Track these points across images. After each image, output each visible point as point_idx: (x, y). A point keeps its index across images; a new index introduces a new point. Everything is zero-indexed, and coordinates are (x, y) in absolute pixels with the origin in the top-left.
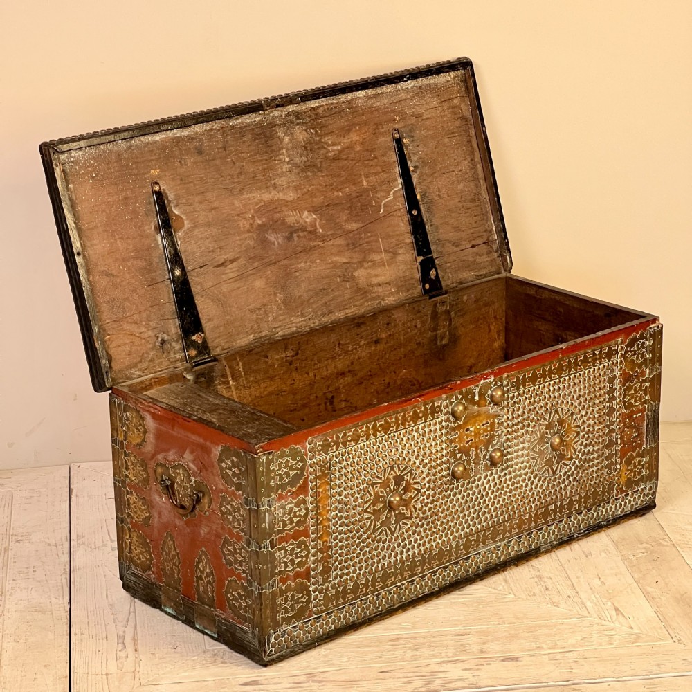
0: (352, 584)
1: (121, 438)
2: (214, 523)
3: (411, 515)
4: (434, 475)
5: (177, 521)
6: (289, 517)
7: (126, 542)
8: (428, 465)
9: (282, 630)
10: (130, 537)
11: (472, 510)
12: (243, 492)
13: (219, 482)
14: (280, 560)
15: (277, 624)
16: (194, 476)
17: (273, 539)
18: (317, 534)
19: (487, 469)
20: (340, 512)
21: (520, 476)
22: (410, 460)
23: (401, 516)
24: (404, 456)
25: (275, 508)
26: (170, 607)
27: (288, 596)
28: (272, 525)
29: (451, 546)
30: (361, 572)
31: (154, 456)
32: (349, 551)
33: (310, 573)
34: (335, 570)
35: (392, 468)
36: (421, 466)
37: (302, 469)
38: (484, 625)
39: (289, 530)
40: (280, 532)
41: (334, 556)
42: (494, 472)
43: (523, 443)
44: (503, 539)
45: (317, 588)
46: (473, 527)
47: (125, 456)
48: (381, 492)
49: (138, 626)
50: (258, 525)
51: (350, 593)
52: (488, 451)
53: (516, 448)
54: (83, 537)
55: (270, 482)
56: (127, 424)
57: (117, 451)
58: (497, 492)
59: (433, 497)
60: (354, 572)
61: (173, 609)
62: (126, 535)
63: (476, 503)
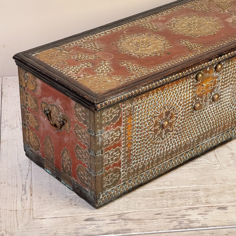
0: (142, 166)
1: (24, 85)
2: (71, 137)
3: (173, 130)
4: (185, 109)
5: (52, 132)
6: (111, 137)
7: (27, 135)
8: (182, 105)
9: (106, 192)
10: (29, 133)
11: (202, 124)
12: (87, 126)
13: (74, 118)
14: (106, 159)
15: (103, 190)
16: (62, 112)
17: (103, 150)
18: (125, 144)
19: (211, 103)
20: (137, 132)
21: (226, 105)
22: (174, 103)
23: (168, 131)
24: (171, 101)
25: (104, 134)
26: (49, 170)
27: (109, 176)
28: (102, 143)
29: (191, 142)
30: (147, 160)
31: (40, 98)
32: (141, 150)
33: (121, 163)
34: (133, 160)
35: (165, 108)
36: (179, 106)
37: (119, 113)
38: (207, 184)
39: (111, 144)
40: (106, 145)
41: (134, 154)
42: (213, 104)
43: (228, 89)
44: (215, 136)
45: (124, 170)
46: (202, 131)
47: (26, 94)
48: (159, 120)
49: (33, 179)
50: (95, 144)
51: (140, 170)
52: (212, 95)
53: (225, 92)
54: (7, 121)
55: (102, 121)
56: (27, 79)
57: (22, 91)
58: (214, 114)
59: (184, 120)
60: (143, 160)
61: (50, 171)
62: (27, 132)
63: (204, 120)
